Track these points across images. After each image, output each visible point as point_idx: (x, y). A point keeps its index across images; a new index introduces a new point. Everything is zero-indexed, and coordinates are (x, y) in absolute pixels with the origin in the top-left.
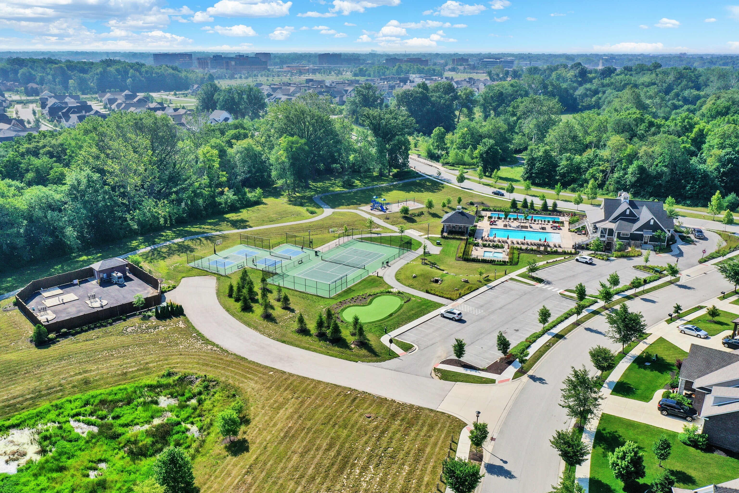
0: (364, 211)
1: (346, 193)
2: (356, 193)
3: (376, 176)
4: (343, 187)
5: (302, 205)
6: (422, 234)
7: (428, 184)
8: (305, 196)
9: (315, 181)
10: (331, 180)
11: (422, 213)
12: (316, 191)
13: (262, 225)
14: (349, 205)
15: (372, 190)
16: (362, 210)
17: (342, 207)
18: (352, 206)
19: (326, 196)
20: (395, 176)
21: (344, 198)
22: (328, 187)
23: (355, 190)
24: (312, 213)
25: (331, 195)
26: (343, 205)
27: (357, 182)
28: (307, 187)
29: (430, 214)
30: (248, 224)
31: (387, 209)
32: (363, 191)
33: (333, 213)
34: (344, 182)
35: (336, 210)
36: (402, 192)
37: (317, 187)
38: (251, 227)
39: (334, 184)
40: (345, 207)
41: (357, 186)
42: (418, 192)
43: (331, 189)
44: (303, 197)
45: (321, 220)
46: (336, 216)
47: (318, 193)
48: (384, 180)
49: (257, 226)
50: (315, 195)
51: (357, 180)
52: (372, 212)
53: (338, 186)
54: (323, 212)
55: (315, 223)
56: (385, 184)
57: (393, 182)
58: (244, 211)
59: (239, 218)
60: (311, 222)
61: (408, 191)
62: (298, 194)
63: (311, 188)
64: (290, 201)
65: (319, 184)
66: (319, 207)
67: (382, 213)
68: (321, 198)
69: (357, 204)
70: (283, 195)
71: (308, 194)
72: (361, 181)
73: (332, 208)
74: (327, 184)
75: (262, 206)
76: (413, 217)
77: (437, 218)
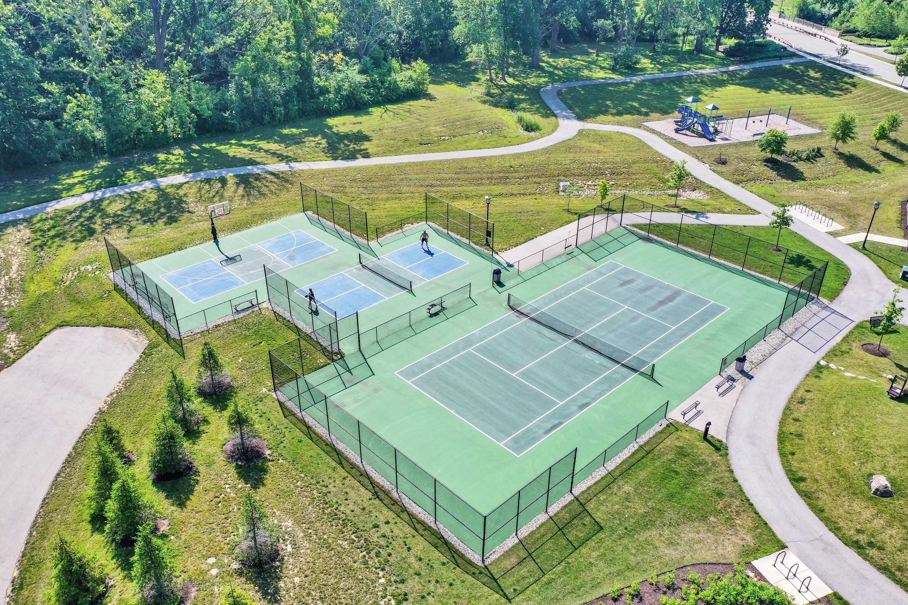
0: (659, 134)
1: (618, 84)
2: (640, 86)
3: (689, 52)
4: (613, 69)
5: (511, 105)
6: (837, 226)
7: (812, 73)
8: (524, 86)
9: (555, 54)
10: (588, 54)
11: (818, 154)
12: (551, 75)
13: (396, 151)
14: (619, 114)
15: (679, 81)
16: (653, 131)
17: (601, 117)
18: (628, 117)
19: (572, 90)
20: (730, 53)
21: (611, 96)
22: (578, 69)
23: (637, 79)
24: (529, 128)
25: (583, 87)
26: (605, 113)
27: (645, 63)
28: (535, 66)
29: (841, 155)
30: (366, 145)
31: (717, 132)
32: (656, 83)
33: (580, 132)
34: (615, 59)
35: (588, 125)
36: (749, 90)
37: (556, 68)
38: (367, 156)
39: (594, 62)
40: (609, 118)
41: (643, 70)
42: (788, 91)
43: (586, 73)
44: (517, 89)
45: (546, 151)
46: (584, 143)
47: (553, 81)
48: (705, 61)
49: (384, 154)
50: (546, 83)
51: (646, 56)
52: (679, 137)
53: (602, 68)
54: (556, 127)
55: (527, 160)
56: (708, 70)
57: (728, 65)
58: (376, 111)
59: (355, 129)
60: (518, 156)
61: (766, 89)
62: (510, 81)
63: (542, 69)
64: (488, 94)
65: (561, 62)
66: (549, 113)
67: (703, 142)
68: (559, 93)
69: (640, 113)
70: (477, 80)
71: (533, 81)
72: (653, 59)
73: (580, 118)
74: (579, 61)
75: (423, 102)
76: (793, 164)
77: (861, 171)
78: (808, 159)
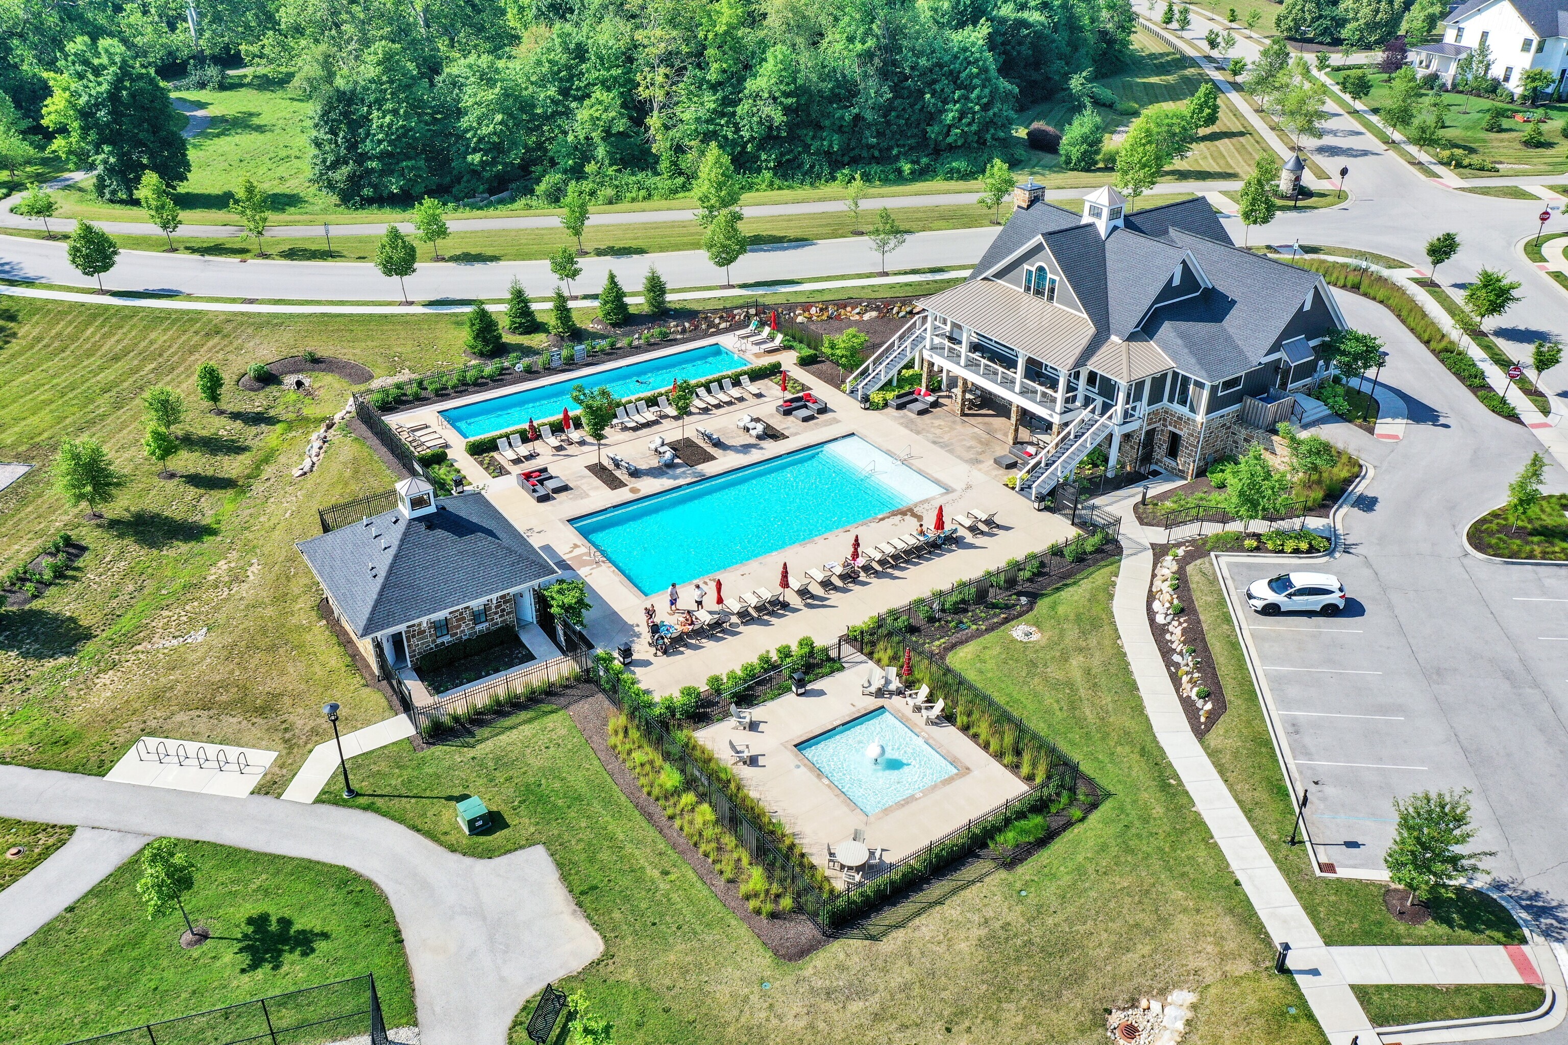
6: (258, 759)
11: (71, 545)
76: (36, 605)
77: (184, 548)
78: (59, 574)
